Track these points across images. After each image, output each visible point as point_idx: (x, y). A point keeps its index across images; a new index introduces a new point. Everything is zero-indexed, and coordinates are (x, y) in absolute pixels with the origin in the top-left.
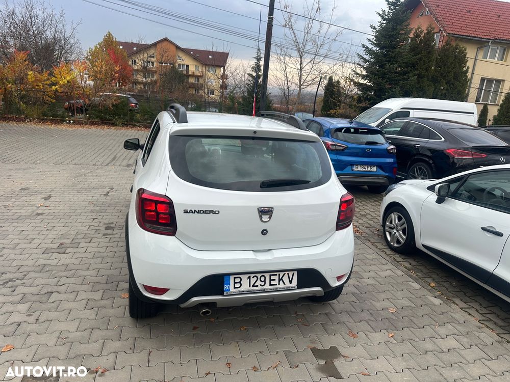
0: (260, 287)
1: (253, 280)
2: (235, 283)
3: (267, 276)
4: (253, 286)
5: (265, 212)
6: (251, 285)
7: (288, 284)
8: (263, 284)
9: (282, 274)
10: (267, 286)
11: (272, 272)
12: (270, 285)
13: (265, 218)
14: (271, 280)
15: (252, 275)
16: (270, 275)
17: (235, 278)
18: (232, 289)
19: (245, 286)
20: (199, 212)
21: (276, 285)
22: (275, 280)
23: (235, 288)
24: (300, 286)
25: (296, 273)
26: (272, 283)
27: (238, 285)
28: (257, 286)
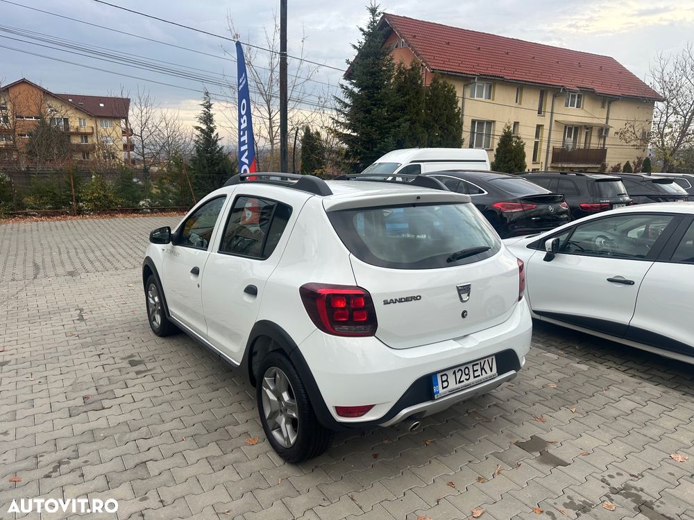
0: (466, 383)
1: (458, 375)
2: (443, 382)
3: (470, 366)
4: (460, 382)
5: (464, 290)
6: (458, 381)
7: (489, 373)
8: (467, 377)
9: (482, 362)
10: (472, 380)
11: (474, 363)
12: (475, 377)
13: (465, 297)
14: (474, 371)
15: (457, 369)
16: (473, 365)
17: (442, 376)
18: (441, 391)
19: (453, 385)
20: (400, 301)
21: (479, 376)
22: (477, 370)
23: (443, 388)
24: (500, 372)
25: (494, 357)
26: (476, 374)
27: (445, 384)
28: (463, 381)
